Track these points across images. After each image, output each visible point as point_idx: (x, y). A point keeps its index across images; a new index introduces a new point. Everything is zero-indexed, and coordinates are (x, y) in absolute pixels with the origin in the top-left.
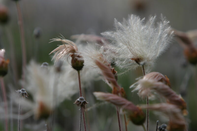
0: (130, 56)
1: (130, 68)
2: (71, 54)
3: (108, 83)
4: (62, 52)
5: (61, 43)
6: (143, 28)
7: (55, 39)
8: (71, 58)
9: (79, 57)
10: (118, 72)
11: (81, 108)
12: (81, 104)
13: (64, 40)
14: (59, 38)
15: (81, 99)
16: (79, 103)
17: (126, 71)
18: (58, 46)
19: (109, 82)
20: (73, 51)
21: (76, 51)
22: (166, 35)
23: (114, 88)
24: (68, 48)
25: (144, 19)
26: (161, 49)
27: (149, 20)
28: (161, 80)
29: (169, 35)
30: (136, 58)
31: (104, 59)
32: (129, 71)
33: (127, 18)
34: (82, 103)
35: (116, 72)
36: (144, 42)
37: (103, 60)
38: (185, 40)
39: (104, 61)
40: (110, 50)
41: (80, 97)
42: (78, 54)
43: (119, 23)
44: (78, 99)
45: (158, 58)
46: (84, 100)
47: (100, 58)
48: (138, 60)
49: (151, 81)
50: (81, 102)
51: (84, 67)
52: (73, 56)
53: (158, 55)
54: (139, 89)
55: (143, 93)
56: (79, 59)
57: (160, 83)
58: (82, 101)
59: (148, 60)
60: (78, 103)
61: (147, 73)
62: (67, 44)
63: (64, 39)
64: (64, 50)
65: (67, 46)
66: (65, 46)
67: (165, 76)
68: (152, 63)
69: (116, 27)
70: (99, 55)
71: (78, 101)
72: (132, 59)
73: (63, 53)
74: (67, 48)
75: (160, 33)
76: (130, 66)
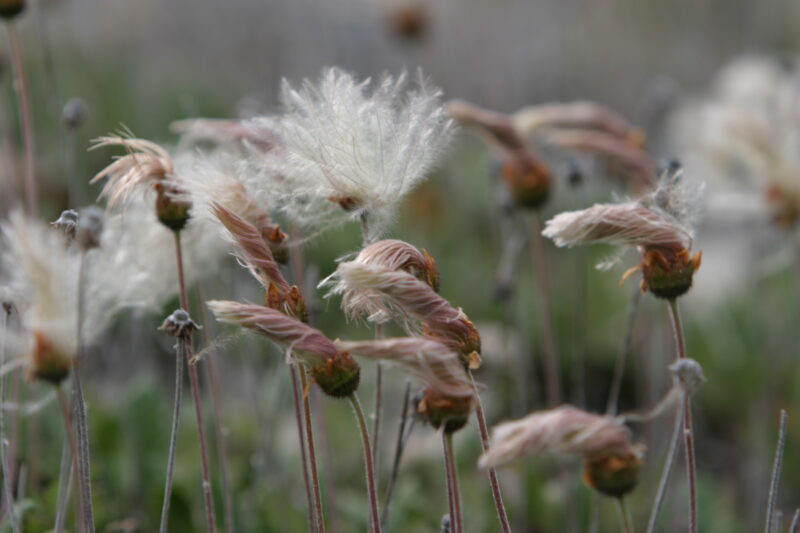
0: (322, 190)
1: (327, 224)
2: (155, 181)
3: (254, 273)
4: (125, 178)
5: (122, 151)
6: (362, 109)
7: (105, 139)
8: (154, 195)
9: (175, 192)
10: (291, 238)
11: (180, 342)
12: (179, 331)
13: (132, 142)
14: (118, 134)
15: (180, 317)
16: (174, 327)
17: (315, 234)
18: (115, 160)
19: (257, 271)
20: (160, 173)
21: (168, 175)
22: (430, 131)
23: (271, 287)
24: (146, 163)
25: (367, 81)
26: (414, 173)
27: (380, 84)
28: (405, 267)
29: (439, 130)
30: (341, 196)
31: (249, 200)
32: (325, 234)
33: (316, 78)
34: (181, 327)
35: (283, 237)
36: (366, 151)
37: (246, 202)
38: (505, 137)
39: (247, 205)
40: (268, 172)
41: (177, 312)
42: (174, 184)
43: (294, 93)
44: (172, 318)
45: (404, 196)
46: (189, 320)
47: (238, 196)
48: (347, 203)
49: (375, 267)
50: (178, 326)
51: (191, 222)
52: (159, 188)
53: (404, 190)
54: (344, 292)
55: (355, 301)
56: (176, 198)
57: (403, 274)
58: (182, 323)
59: (378, 204)
60: (171, 328)
61: (369, 242)
62: (140, 152)
63: (131, 137)
64: (133, 170)
65: (140, 158)
66: (135, 159)
67: (422, 252)
68: (385, 213)
69: (286, 102)
70: (232, 188)
71: (172, 323)
72: (332, 199)
73: (128, 180)
74: (140, 167)
75: (411, 126)
76: (328, 217)
